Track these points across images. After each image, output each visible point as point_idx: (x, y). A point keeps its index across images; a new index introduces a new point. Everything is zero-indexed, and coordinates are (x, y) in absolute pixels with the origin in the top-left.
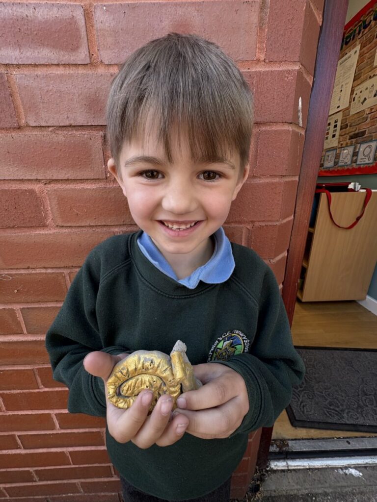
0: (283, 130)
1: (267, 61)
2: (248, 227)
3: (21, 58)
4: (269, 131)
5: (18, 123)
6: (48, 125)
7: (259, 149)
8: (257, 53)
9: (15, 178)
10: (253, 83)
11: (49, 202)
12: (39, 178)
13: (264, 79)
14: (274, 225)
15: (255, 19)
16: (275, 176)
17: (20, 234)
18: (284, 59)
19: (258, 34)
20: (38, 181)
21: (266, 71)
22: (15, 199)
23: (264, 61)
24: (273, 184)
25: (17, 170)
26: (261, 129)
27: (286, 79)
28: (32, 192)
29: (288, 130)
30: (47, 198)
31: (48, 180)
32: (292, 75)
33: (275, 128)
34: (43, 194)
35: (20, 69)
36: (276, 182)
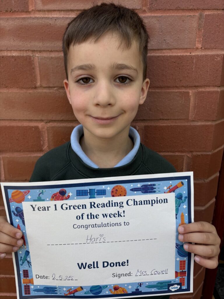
0: (214, 92)
1: (203, 48)
2: (188, 155)
3: (43, 47)
4: (204, 92)
5: (35, 85)
6: (55, 86)
7: (197, 103)
8: (196, 44)
9: (27, 119)
10: (193, 62)
11: (47, 135)
12: (43, 119)
13: (201, 60)
14: (208, 155)
15: (195, 24)
16: (208, 121)
17: (23, 156)
18: (215, 47)
19: (197, 33)
20: (42, 121)
21: (202, 55)
22: (24, 132)
23: (201, 48)
24: (207, 126)
25: (29, 114)
26: (198, 90)
27: (215, 60)
28: (37, 128)
29: (218, 92)
30: (46, 132)
31: (49, 120)
32: (220, 57)
33: (208, 89)
34: (44, 130)
35: (41, 53)
36: (209, 125)
